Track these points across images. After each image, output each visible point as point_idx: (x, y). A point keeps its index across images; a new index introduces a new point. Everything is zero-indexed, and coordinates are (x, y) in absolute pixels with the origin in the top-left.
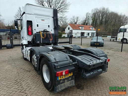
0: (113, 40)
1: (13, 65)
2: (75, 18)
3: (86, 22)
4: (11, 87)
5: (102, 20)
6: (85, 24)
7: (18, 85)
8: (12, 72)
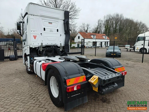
0: (130, 50)
1: (23, 78)
2: (85, 25)
3: (98, 30)
4: (27, 102)
5: (116, 28)
6: (97, 33)
7: (34, 100)
8: (24, 86)
